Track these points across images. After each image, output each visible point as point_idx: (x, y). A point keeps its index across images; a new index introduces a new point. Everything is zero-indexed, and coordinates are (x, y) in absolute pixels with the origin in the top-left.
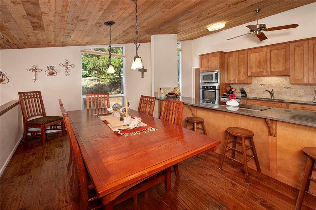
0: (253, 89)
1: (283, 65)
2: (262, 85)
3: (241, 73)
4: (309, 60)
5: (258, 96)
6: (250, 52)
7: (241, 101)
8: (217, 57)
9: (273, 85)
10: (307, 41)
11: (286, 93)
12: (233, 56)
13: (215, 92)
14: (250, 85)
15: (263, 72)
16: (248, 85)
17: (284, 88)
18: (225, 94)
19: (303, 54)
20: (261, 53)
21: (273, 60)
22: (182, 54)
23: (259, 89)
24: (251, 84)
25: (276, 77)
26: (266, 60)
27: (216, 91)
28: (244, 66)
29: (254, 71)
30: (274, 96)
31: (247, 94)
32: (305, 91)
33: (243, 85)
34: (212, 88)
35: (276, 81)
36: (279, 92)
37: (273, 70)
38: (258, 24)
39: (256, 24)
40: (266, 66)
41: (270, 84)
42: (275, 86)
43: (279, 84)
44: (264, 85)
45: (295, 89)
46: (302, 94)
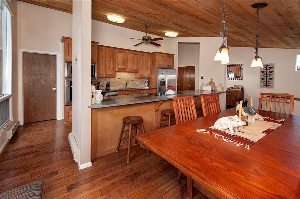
1: (136, 66)
2: (118, 78)
3: (110, 68)
5: (116, 88)
6: (117, 51)
15: (126, 68)
16: (109, 79)
17: (131, 80)
20: (125, 54)
23: (117, 82)
24: (114, 78)
25: (127, 73)
28: (113, 62)
29: (120, 68)
30: (127, 86)
33: (104, 79)
37: (131, 68)
38: (147, 36)
39: (146, 36)
42: (126, 80)
43: (128, 78)
44: (120, 79)
45: (135, 81)
46: (138, 84)
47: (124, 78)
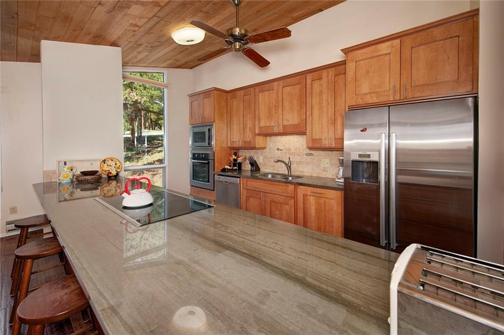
0: (268, 158)
1: (298, 114)
2: (278, 149)
3: (246, 128)
4: (329, 104)
6: (257, 90)
7: (240, 180)
8: (210, 98)
9: (292, 150)
10: (326, 71)
11: (307, 164)
12: (236, 98)
13: (207, 166)
14: (265, 150)
15: (273, 126)
16: (261, 150)
18: (226, 167)
19: (321, 93)
20: (271, 91)
21: (286, 104)
22: (168, 92)
24: (265, 148)
26: (277, 105)
27: (209, 162)
28: (251, 116)
29: (263, 126)
30: (292, 169)
31: (260, 167)
32: (331, 161)
34: (205, 157)
35: (296, 143)
36: (300, 162)
37: (286, 123)
40: (277, 115)
41: (288, 148)
42: (294, 153)
43: (299, 148)
44: (281, 150)
45: (318, 157)
46: (326, 166)
47: (289, 150)
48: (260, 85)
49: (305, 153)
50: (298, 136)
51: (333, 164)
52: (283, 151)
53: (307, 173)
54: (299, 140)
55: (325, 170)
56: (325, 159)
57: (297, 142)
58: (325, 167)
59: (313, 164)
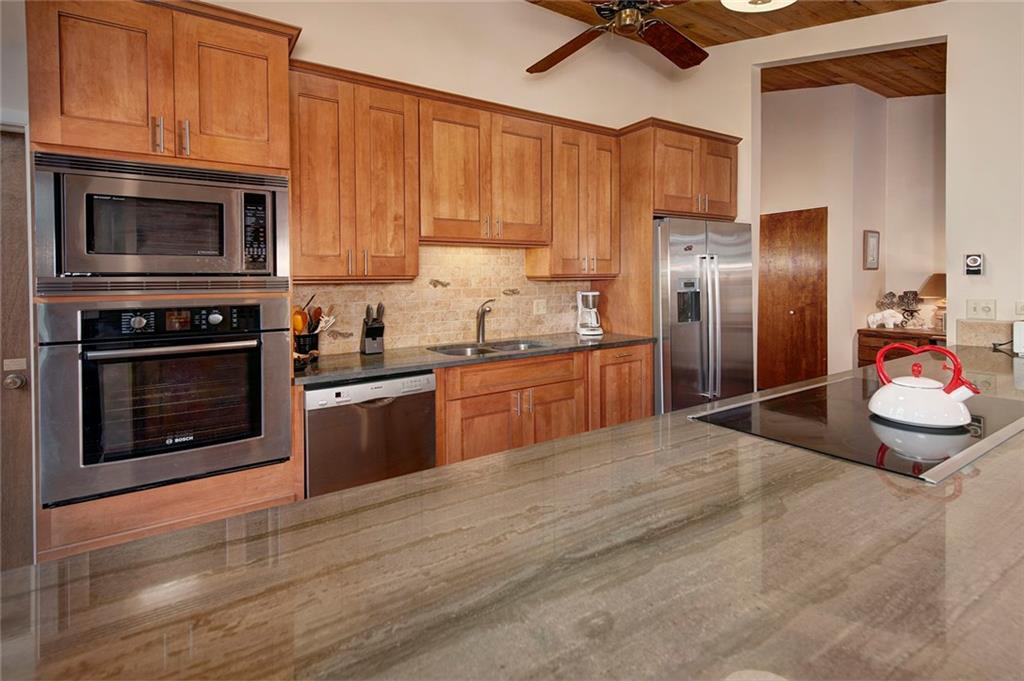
2: (436, 283)
3: (384, 219)
6: (427, 107)
9: (473, 284)
11: (507, 312)
16: (378, 288)
17: (505, 293)
23: (424, 305)
27: (258, 344)
32: (548, 303)
33: (351, 288)
35: (483, 267)
41: (462, 280)
42: (480, 290)
43: (490, 279)
44: (444, 285)
45: (528, 297)
46: (543, 311)
47: (466, 283)
48: (439, 99)
49: (502, 290)
50: (486, 250)
51: (552, 308)
52: (448, 287)
53: (506, 331)
54: (489, 261)
55: (539, 321)
56: (540, 298)
57: (484, 264)
58: (539, 316)
59: (518, 312)
